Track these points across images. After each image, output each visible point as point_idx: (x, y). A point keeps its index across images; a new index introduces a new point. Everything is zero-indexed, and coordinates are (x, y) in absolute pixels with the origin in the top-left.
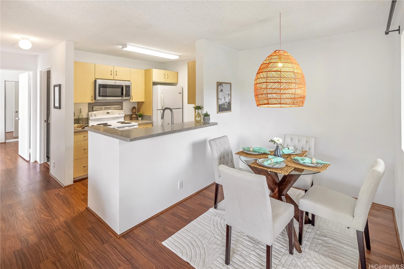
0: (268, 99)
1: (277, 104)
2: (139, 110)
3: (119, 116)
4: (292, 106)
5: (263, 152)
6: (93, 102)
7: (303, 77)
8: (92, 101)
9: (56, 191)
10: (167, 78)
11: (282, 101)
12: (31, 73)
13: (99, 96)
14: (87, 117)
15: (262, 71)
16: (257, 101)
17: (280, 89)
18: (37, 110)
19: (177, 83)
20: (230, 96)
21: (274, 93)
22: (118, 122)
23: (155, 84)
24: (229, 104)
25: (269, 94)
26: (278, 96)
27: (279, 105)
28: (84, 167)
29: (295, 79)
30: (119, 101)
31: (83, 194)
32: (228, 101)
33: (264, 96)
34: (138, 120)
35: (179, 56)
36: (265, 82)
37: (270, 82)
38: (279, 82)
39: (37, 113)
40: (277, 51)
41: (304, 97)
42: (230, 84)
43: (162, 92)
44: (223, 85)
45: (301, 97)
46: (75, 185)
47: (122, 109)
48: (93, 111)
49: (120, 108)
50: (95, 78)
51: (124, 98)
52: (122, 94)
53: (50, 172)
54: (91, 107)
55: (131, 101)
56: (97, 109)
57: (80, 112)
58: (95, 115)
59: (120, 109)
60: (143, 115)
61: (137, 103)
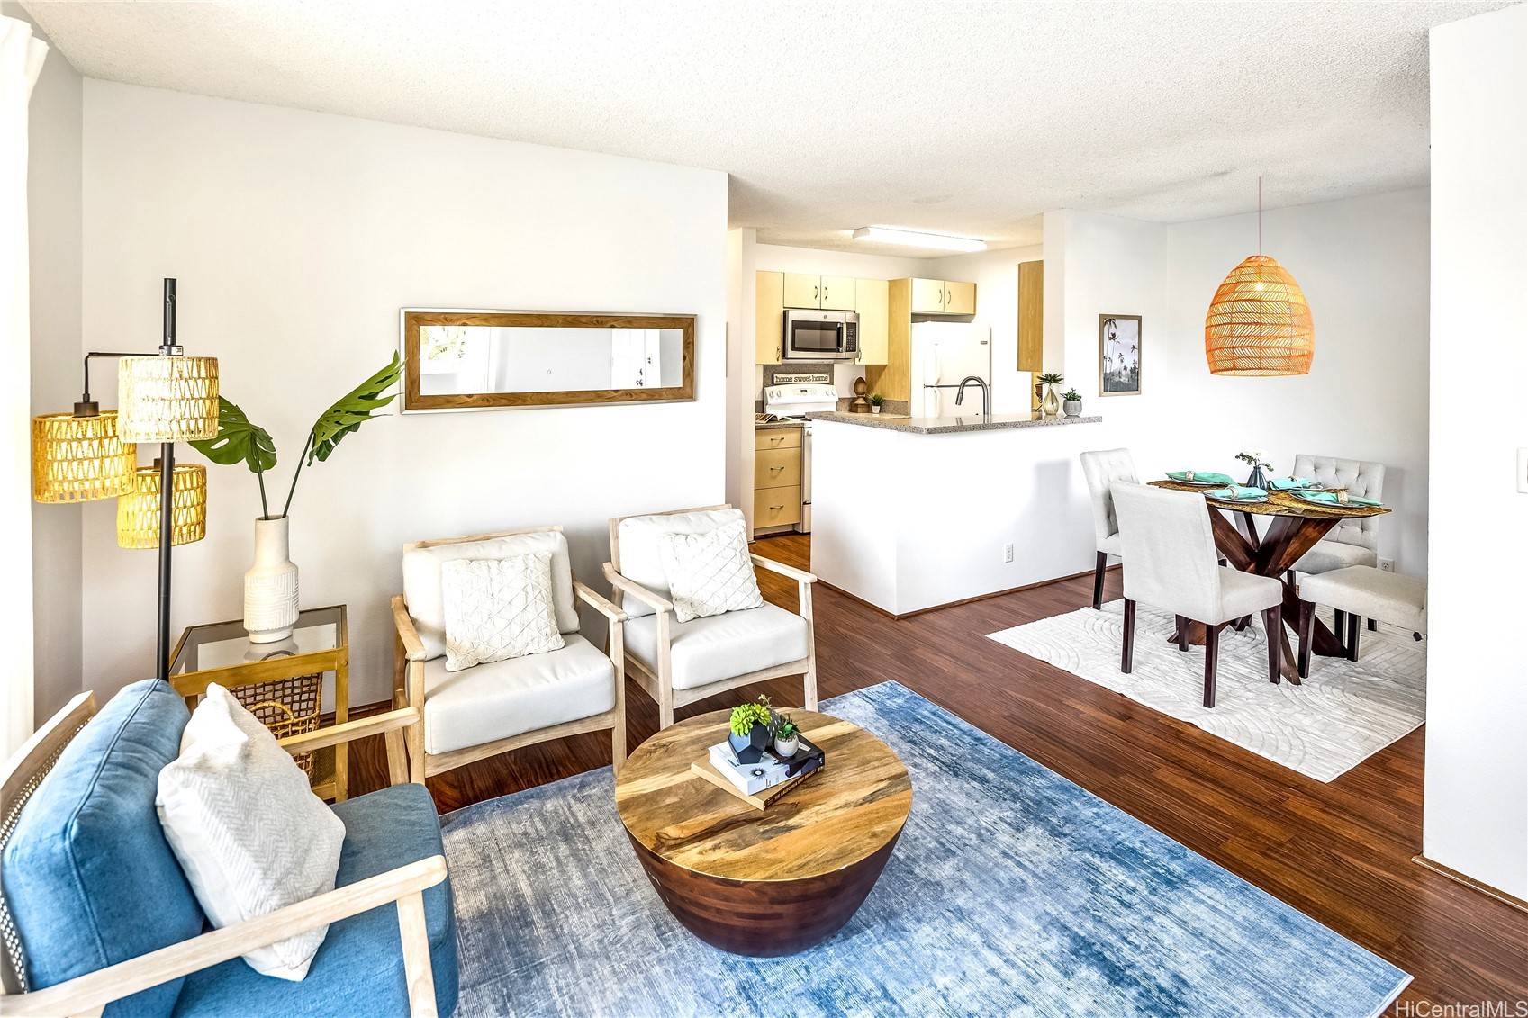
0: (1233, 358)
1: (1253, 369)
2: (870, 388)
3: (825, 397)
4: (1285, 372)
5: (1218, 481)
6: (780, 363)
7: (1308, 312)
8: (776, 360)
10: (946, 302)
11: (1264, 363)
13: (794, 349)
14: (761, 398)
15: (1223, 299)
16: (1212, 362)
17: (1259, 337)
19: (974, 315)
20: (1136, 351)
21: (1248, 346)
23: (917, 317)
24: (1135, 372)
25: (1236, 347)
26: (1256, 353)
27: (1258, 372)
29: (1291, 316)
30: (825, 362)
32: (1130, 365)
33: (1225, 351)
34: (872, 412)
35: (986, 243)
36: (1229, 324)
37: (1239, 323)
38: (1256, 324)
40: (1253, 259)
41: (1309, 355)
42: (1139, 319)
44: (1117, 321)
45: (1303, 355)
47: (831, 383)
48: (773, 384)
49: (829, 379)
50: (784, 307)
51: (843, 355)
52: (839, 344)
54: (770, 375)
55: (857, 362)
56: (782, 380)
58: (780, 394)
59: (828, 382)
60: (883, 400)
61: (869, 368)
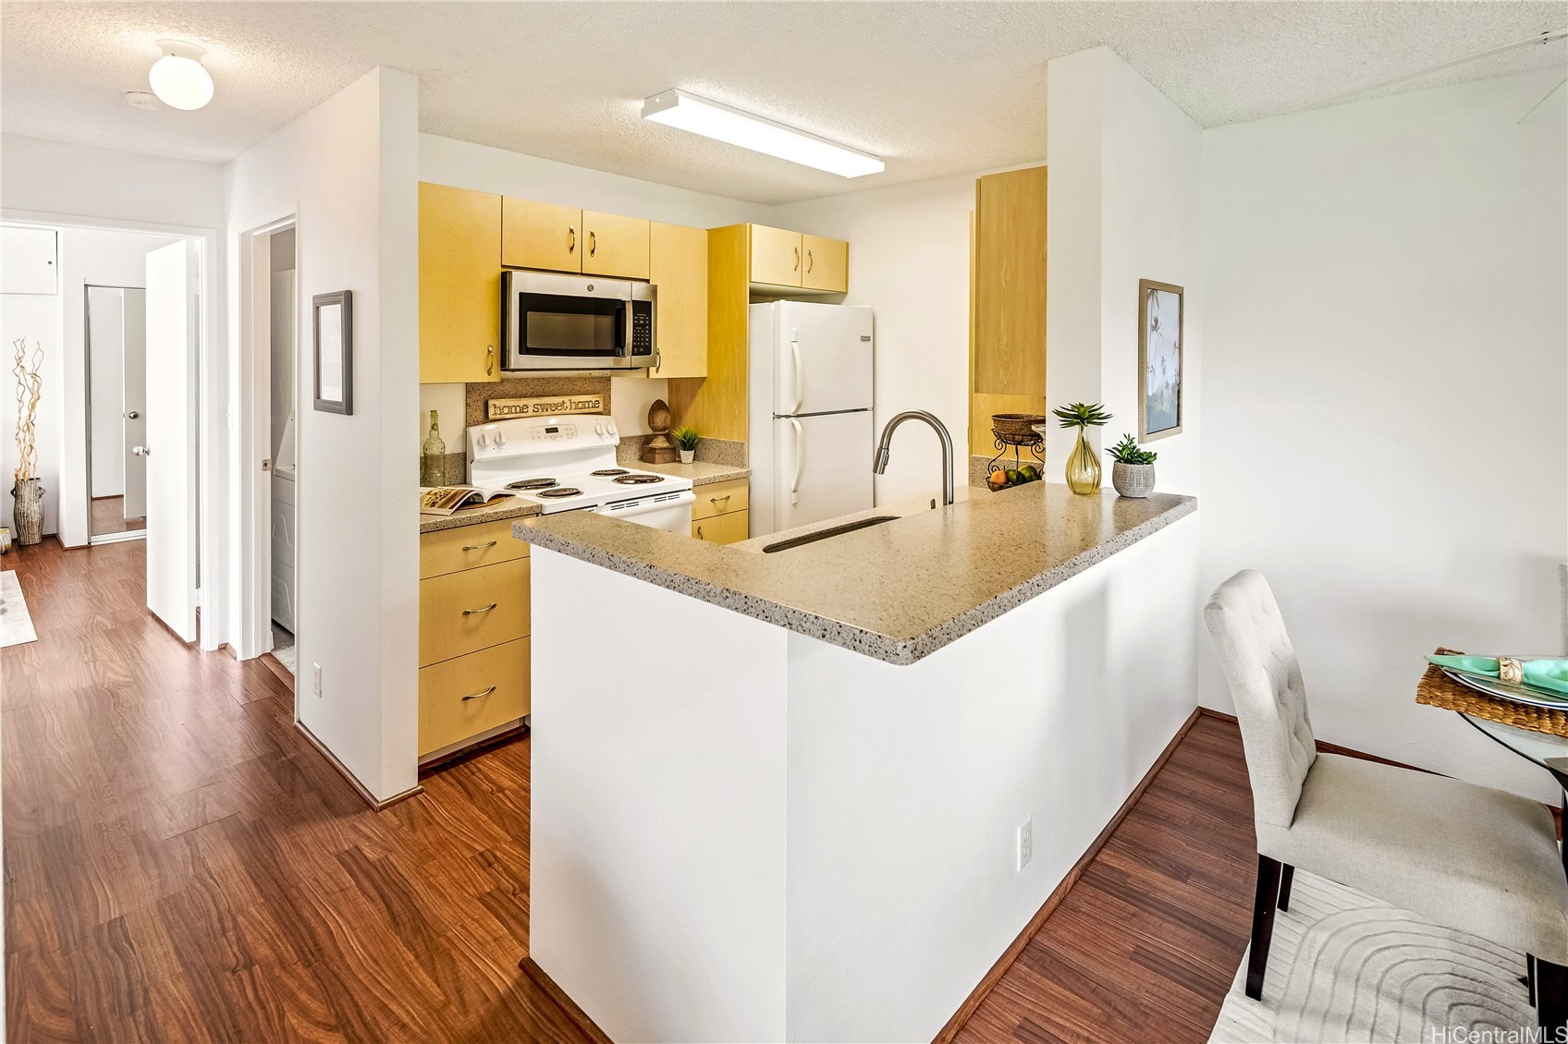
2: (676, 418)
3: (594, 442)
6: (494, 378)
8: (489, 373)
9: (341, 834)
10: (806, 269)
12: (200, 243)
13: (524, 349)
14: (459, 450)
18: (230, 412)
19: (846, 293)
20: (1178, 353)
22: (595, 474)
23: (758, 296)
24: (1177, 391)
28: (466, 699)
30: (594, 374)
31: (478, 857)
32: (1172, 380)
34: (680, 462)
35: (884, 159)
39: (230, 425)
42: (1181, 293)
43: (796, 332)
44: (1160, 295)
46: (427, 792)
47: (607, 412)
48: (487, 420)
49: (601, 405)
50: (503, 266)
51: (627, 361)
52: (619, 340)
53: (299, 714)
54: (480, 403)
55: (653, 374)
56: (506, 410)
57: (433, 428)
58: (498, 440)
59: (600, 410)
60: (701, 440)
61: (673, 384)
